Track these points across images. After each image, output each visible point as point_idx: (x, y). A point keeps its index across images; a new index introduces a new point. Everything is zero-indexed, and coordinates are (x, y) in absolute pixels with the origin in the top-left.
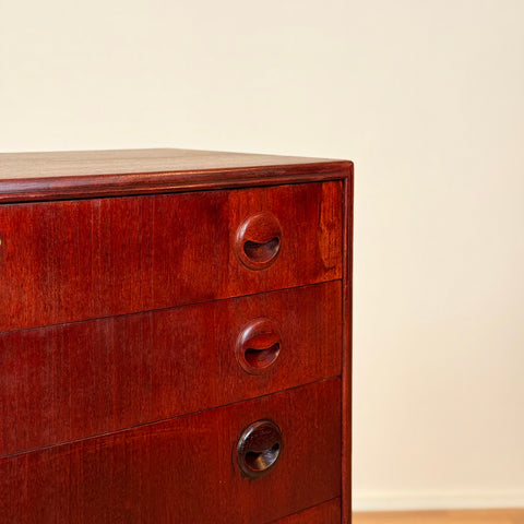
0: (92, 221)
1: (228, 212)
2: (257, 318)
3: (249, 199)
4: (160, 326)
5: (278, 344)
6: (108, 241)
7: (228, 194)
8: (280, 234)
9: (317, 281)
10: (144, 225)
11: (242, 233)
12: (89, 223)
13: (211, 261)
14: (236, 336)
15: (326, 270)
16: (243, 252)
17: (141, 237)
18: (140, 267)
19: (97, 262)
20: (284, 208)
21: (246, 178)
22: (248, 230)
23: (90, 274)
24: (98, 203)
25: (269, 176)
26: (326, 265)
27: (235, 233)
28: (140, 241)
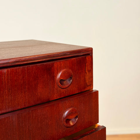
0: (3, 78)
1: (54, 70)
2: (70, 107)
3: (61, 65)
4: (34, 115)
5: (77, 116)
6: (10, 84)
7: (54, 63)
8: (72, 76)
9: (85, 90)
10: (23, 77)
11: (59, 77)
12: (2, 79)
13: (48, 87)
14: (62, 115)
15: (88, 86)
16: (59, 83)
17: (22, 82)
18: (22, 92)
19: (6, 92)
20: (73, 67)
21: (56, 56)
22: (61, 76)
23: (3, 97)
24: (5, 71)
25: (64, 55)
26: (88, 85)
27: (56, 77)
28: (22, 83)
